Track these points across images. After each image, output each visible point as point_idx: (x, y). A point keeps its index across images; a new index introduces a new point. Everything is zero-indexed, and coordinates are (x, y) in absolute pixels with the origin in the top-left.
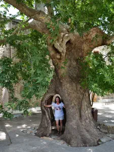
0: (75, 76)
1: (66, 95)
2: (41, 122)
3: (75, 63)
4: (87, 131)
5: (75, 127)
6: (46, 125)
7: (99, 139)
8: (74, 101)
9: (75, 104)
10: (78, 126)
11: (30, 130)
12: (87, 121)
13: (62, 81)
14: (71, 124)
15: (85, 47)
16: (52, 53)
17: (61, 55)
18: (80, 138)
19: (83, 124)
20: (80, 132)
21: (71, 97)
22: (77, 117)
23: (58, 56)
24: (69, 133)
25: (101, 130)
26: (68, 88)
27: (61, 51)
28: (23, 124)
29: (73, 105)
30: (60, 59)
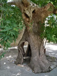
0: (36, 31)
1: (32, 42)
2: (18, 56)
3: (36, 25)
4: (43, 62)
5: (36, 60)
6: (21, 58)
7: (49, 67)
8: (36, 45)
9: (36, 47)
10: (38, 59)
11: (13, 59)
12: (43, 56)
13: (29, 34)
14: (34, 58)
15: (43, 15)
16: (24, 17)
17: (29, 19)
18: (39, 66)
19: (41, 58)
20: (39, 63)
21: (34, 43)
22: (38, 55)
23: (28, 20)
24: (33, 63)
25: (49, 59)
26: (33, 38)
27: (29, 16)
28: (10, 55)
29: (35, 47)
30: (29, 21)
